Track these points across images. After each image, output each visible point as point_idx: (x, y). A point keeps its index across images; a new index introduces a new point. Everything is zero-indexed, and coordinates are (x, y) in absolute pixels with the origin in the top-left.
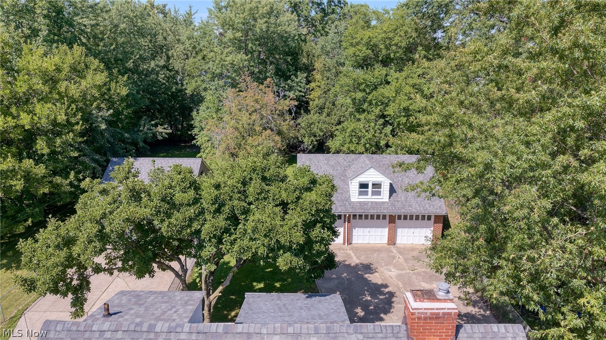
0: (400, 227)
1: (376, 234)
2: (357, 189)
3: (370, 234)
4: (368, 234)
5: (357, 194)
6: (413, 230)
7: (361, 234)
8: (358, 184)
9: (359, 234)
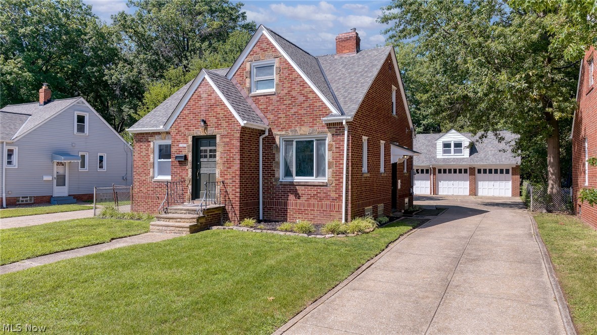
0: (481, 180)
1: (460, 187)
2: (442, 148)
3: (454, 186)
4: (452, 186)
5: (442, 152)
6: (492, 183)
7: (446, 186)
8: (442, 144)
9: (444, 186)
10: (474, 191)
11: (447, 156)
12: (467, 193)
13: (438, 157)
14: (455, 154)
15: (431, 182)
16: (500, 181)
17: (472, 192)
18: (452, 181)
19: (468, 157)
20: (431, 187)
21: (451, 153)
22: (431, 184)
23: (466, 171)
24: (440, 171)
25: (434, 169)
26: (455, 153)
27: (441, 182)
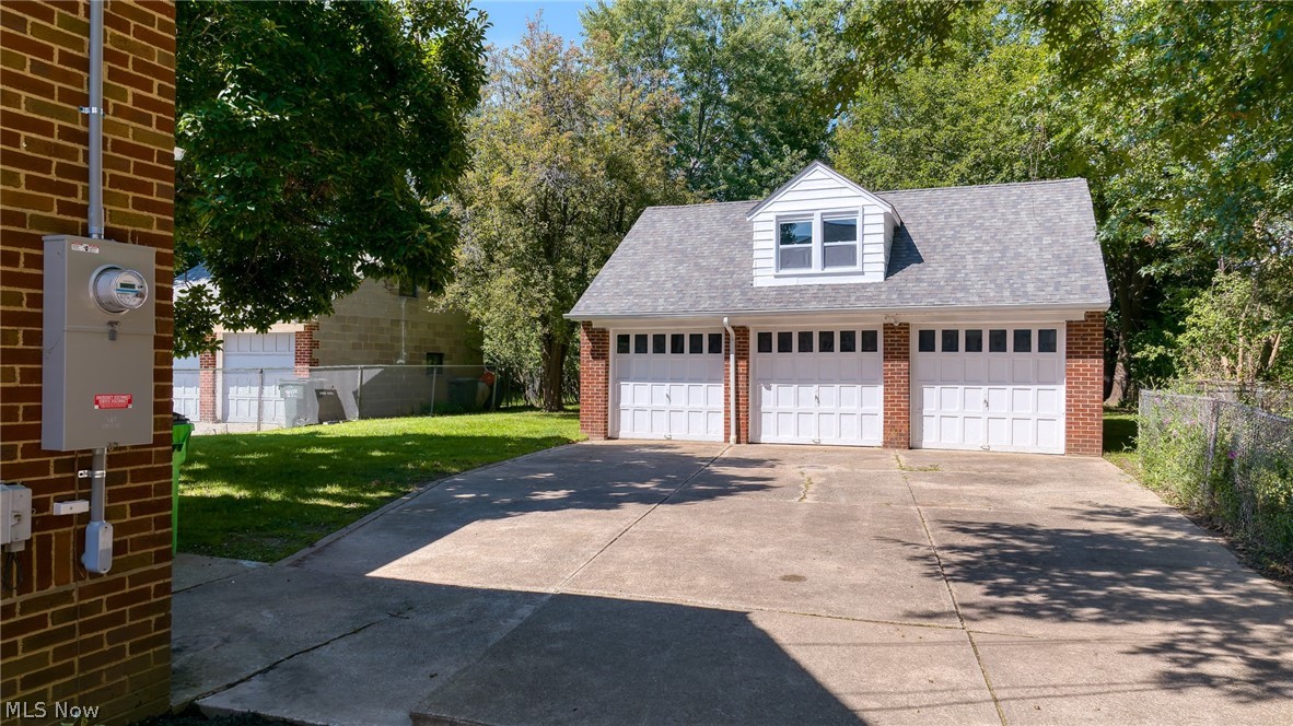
0: (932, 382)
1: (845, 408)
2: (773, 244)
3: (823, 407)
4: (812, 406)
5: (773, 263)
6: (982, 392)
7: (791, 407)
8: (773, 226)
9: (782, 407)
10: (902, 429)
12: (875, 435)
13: (758, 283)
14: (828, 270)
15: (727, 389)
16: (1014, 382)
17: (893, 434)
18: (816, 386)
19: (880, 277)
20: (727, 411)
21: (809, 265)
22: (727, 396)
23: (869, 341)
24: (764, 342)
25: (742, 332)
26: (825, 264)
27: (769, 388)
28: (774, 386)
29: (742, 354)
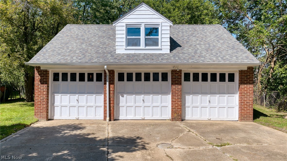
0: (189, 93)
1: (155, 104)
2: (124, 36)
3: (146, 104)
4: (141, 104)
5: (124, 44)
6: (208, 97)
7: (132, 104)
8: (124, 28)
9: (129, 104)
10: (179, 113)
11: (133, 51)
13: (118, 52)
14: (147, 48)
15: (105, 97)
16: (220, 93)
17: (176, 115)
18: (143, 95)
19: (168, 51)
20: (105, 107)
21: (140, 45)
22: (105, 100)
23: (165, 77)
24: (121, 77)
25: (112, 72)
26: (146, 45)
27: (123, 96)
28: (125, 96)
29: (112, 82)
